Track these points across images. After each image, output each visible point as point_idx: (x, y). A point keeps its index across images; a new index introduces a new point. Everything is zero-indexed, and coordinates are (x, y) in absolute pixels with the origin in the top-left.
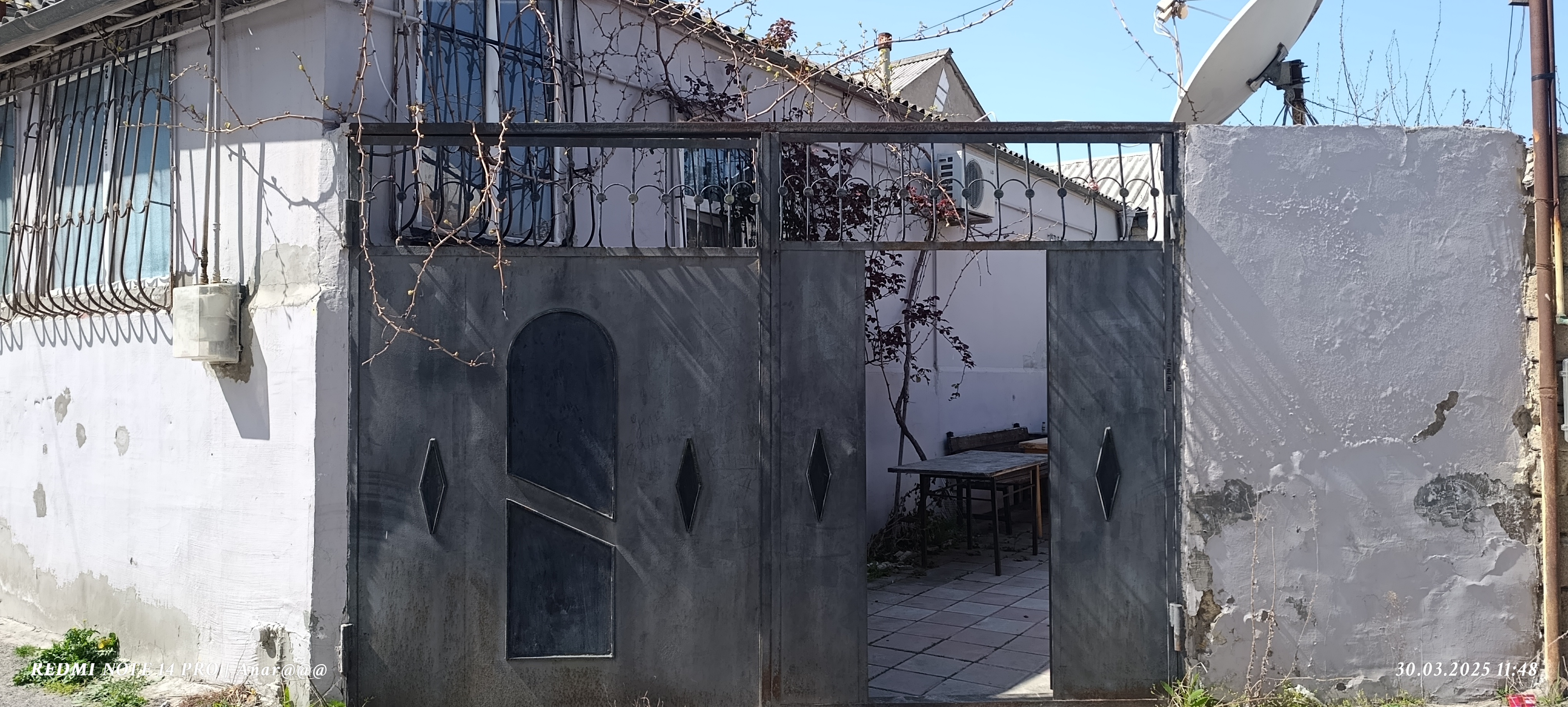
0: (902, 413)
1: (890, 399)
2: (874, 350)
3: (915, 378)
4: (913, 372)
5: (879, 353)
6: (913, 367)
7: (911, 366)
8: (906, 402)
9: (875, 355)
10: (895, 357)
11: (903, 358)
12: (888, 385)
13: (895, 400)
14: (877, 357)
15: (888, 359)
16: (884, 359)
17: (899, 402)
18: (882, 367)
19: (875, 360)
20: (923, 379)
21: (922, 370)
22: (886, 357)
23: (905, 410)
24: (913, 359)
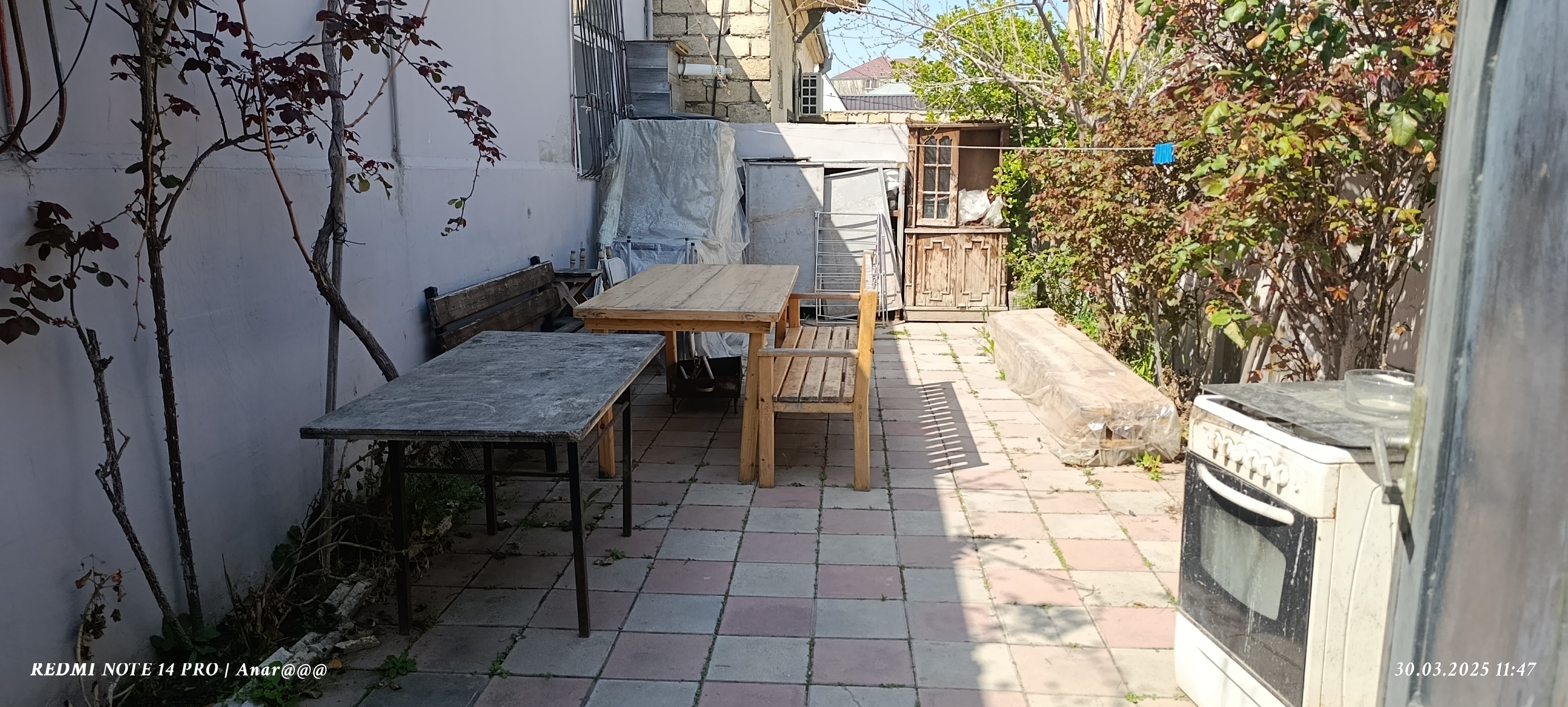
0: (330, 270)
1: (296, 238)
2: (243, 109)
3: (356, 181)
4: (352, 168)
5: (258, 120)
6: (350, 158)
7: (345, 154)
8: (339, 240)
9: (246, 124)
10: (304, 129)
11: (325, 135)
12: (288, 203)
13: (309, 240)
14: (254, 128)
15: (284, 136)
16: (273, 136)
17: (320, 245)
18: (268, 155)
19: (246, 137)
20: (376, 186)
21: (371, 163)
22: (278, 130)
23: (337, 261)
24: (351, 137)
